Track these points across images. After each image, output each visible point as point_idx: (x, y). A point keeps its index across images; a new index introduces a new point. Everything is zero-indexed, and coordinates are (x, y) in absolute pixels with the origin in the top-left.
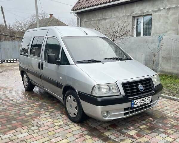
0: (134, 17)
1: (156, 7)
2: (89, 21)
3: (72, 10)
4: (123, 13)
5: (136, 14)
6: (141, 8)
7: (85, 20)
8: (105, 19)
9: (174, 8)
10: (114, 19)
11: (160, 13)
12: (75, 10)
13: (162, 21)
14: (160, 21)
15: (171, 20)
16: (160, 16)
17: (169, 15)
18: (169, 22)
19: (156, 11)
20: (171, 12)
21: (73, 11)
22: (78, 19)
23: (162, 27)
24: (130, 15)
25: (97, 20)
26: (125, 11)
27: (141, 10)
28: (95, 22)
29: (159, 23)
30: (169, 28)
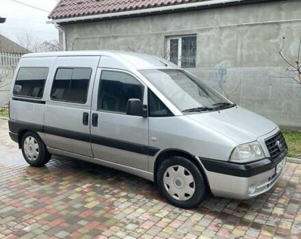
0: (167, 37)
1: (202, 24)
2: (83, 39)
3: (49, 18)
4: (149, 29)
5: (170, 33)
6: (178, 24)
7: (76, 36)
8: (116, 37)
9: (230, 27)
10: (132, 38)
11: (208, 34)
12: (57, 18)
13: (212, 45)
14: (208, 46)
15: (225, 45)
16: (209, 38)
17: (223, 38)
18: (222, 48)
19: (202, 31)
20: (226, 33)
21: (51, 20)
22: (60, 34)
23: (213, 55)
24: (161, 34)
25: (100, 38)
26: (151, 27)
27: (179, 28)
28: (97, 40)
29: (208, 49)
30: (223, 56)
